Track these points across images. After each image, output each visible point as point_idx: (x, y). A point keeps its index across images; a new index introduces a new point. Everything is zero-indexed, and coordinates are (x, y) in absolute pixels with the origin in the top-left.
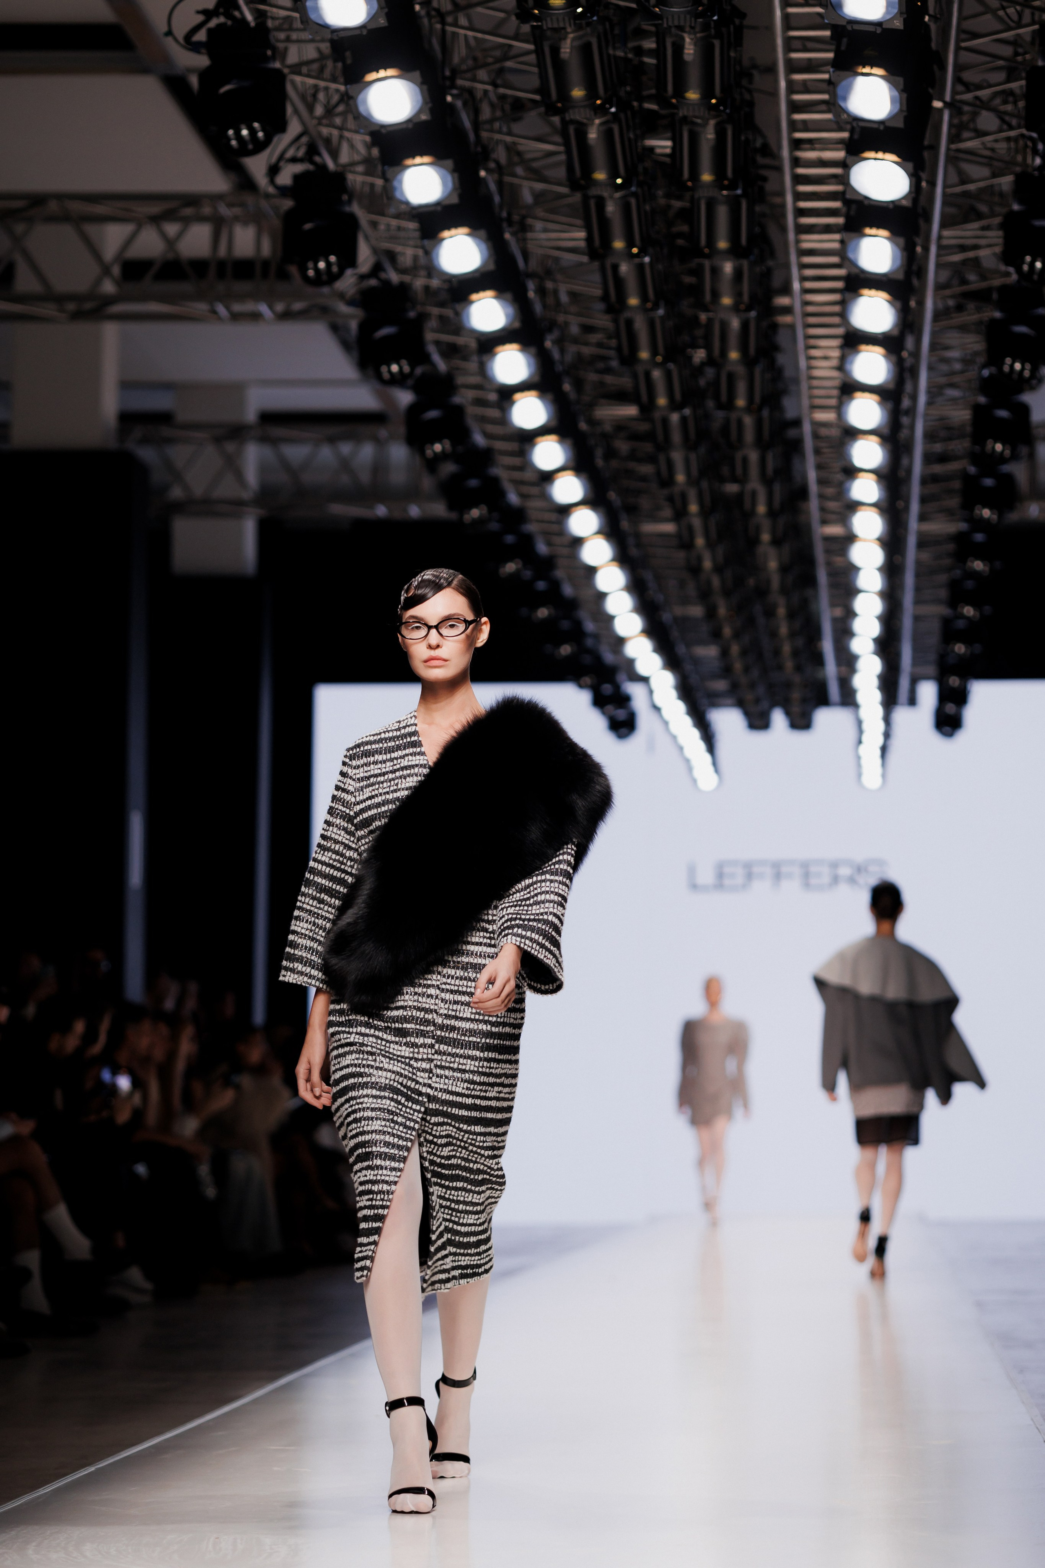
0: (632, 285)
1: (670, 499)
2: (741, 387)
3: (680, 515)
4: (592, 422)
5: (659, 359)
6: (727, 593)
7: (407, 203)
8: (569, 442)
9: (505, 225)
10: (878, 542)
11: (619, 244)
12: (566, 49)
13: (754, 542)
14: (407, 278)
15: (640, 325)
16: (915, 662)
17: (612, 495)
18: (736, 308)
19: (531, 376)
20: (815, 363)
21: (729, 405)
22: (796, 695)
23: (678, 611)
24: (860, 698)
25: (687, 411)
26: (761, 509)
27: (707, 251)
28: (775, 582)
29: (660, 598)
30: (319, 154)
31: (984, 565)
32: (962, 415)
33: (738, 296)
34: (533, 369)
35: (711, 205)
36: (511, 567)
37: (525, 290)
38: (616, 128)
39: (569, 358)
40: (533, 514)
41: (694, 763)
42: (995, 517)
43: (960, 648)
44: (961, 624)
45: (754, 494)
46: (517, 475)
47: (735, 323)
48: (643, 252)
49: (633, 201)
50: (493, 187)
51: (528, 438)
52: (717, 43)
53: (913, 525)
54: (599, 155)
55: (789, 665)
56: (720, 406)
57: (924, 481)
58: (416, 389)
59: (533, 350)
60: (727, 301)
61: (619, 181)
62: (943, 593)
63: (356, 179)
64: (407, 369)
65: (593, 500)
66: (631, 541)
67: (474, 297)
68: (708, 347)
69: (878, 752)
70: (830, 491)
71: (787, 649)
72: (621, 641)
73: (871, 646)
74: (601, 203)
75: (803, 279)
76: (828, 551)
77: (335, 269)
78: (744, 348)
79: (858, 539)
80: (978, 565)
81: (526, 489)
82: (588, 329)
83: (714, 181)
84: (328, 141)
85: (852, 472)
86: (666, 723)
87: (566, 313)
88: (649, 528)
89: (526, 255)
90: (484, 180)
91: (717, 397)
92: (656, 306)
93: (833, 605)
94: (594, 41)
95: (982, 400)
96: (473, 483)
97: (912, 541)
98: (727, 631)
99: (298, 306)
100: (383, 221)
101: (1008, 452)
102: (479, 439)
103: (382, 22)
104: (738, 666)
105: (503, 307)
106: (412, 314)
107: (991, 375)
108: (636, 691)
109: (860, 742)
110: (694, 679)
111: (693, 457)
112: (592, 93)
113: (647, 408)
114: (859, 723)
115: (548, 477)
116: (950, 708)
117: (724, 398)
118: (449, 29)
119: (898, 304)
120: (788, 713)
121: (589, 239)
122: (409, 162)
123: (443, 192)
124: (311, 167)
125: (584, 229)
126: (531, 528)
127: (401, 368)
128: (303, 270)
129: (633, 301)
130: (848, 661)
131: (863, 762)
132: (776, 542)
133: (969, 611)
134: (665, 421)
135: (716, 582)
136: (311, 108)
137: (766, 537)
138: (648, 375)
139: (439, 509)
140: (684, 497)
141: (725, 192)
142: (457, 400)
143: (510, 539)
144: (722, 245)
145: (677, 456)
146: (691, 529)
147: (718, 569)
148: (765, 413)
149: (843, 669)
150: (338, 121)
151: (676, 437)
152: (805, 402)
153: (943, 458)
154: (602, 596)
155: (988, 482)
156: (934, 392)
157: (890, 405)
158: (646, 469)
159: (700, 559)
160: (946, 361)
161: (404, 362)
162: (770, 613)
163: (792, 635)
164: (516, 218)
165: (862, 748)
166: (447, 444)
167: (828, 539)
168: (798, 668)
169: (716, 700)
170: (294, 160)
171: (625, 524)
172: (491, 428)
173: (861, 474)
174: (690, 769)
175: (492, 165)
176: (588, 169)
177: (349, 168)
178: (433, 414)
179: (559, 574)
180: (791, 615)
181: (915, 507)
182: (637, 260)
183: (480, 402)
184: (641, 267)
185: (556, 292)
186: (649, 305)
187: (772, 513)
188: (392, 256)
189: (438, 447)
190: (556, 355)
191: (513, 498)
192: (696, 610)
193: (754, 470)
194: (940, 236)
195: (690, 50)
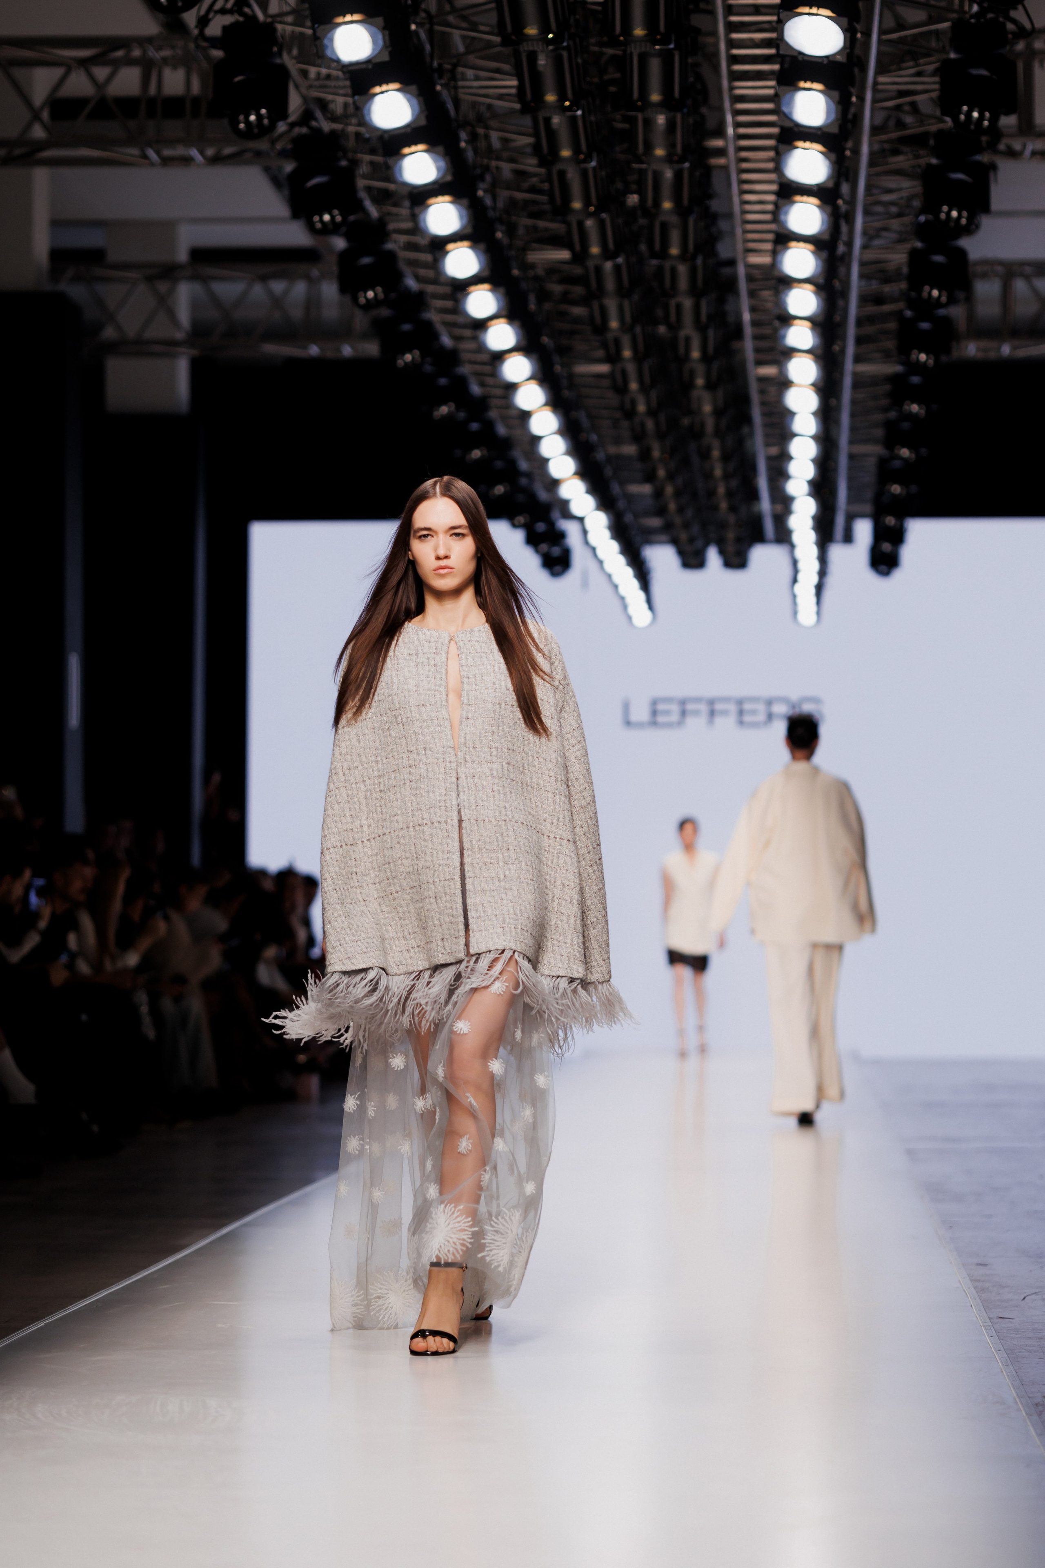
0: (564, 136)
1: (604, 345)
2: (675, 236)
3: (613, 358)
4: (526, 267)
5: (592, 209)
6: (661, 436)
7: (338, 61)
8: (502, 290)
9: (436, 76)
10: (813, 388)
11: (551, 98)
13: (690, 385)
14: (337, 126)
16: (851, 500)
17: (545, 340)
18: (669, 159)
19: (463, 228)
20: (748, 207)
21: (664, 254)
22: (731, 535)
23: (612, 450)
24: (796, 538)
25: (620, 260)
26: (696, 354)
27: (639, 103)
28: (710, 425)
29: (594, 438)
30: (249, 6)
31: (921, 408)
32: (898, 258)
33: (671, 146)
34: (465, 220)
35: (643, 58)
36: (444, 410)
37: (458, 140)
39: (500, 204)
40: (465, 356)
41: (629, 600)
42: (931, 362)
43: (896, 489)
44: (897, 464)
45: (688, 340)
46: (450, 318)
47: (669, 174)
48: (575, 105)
49: (565, 54)
50: (423, 35)
51: (461, 287)
53: (849, 366)
54: (531, 10)
55: (724, 505)
56: (654, 255)
57: (859, 322)
58: (348, 237)
59: (465, 201)
60: (660, 152)
61: (551, 36)
62: (879, 433)
64: (339, 219)
65: (525, 347)
66: (565, 382)
67: (406, 150)
68: (641, 192)
69: (813, 591)
70: (764, 332)
71: (721, 490)
72: (555, 483)
73: (805, 488)
74: (532, 57)
75: (737, 125)
76: (762, 392)
77: (266, 121)
78: (677, 198)
79: (793, 384)
80: (915, 408)
81: (458, 332)
82: (521, 174)
83: (646, 35)
85: (787, 319)
86: (601, 562)
87: (498, 159)
88: (583, 369)
89: (457, 102)
90: (416, 33)
91: (650, 243)
92: (588, 158)
93: (767, 445)
95: (919, 245)
96: (406, 327)
97: (848, 381)
98: (661, 473)
99: (228, 151)
100: (313, 71)
101: (944, 299)
102: (411, 283)
104: (672, 506)
105: (435, 161)
106: (344, 163)
107: (927, 221)
108: (571, 528)
109: (795, 580)
110: (628, 518)
111: (626, 304)
113: (580, 256)
114: (795, 562)
115: (481, 325)
116: (886, 547)
117: (657, 246)
119: (833, 156)
120: (722, 552)
121: (521, 88)
122: (340, 20)
123: (374, 50)
124: (241, 19)
125: (515, 78)
126: (465, 370)
127: (333, 218)
128: (235, 123)
129: (566, 153)
130: (784, 503)
131: (799, 600)
132: (710, 386)
133: (905, 452)
134: (598, 270)
135: (650, 425)
137: (700, 382)
138: (581, 224)
139: (372, 349)
140: (617, 342)
141: (657, 47)
142: (390, 246)
143: (443, 381)
144: (655, 97)
145: (611, 304)
146: (624, 373)
147: (652, 412)
148: (699, 261)
149: (779, 508)
151: (610, 284)
152: (740, 247)
154: (537, 439)
155: (925, 326)
156: (869, 235)
157: (825, 254)
158: (578, 311)
159: (633, 403)
160: (882, 204)
161: (336, 212)
162: (705, 455)
163: (726, 477)
164: (447, 66)
165: (797, 587)
166: (379, 289)
167: (762, 380)
168: (733, 509)
169: (650, 537)
170: (223, 11)
171: (558, 368)
172: (422, 272)
173: (797, 322)
174: (625, 607)
175: (423, 15)
177: (279, 19)
178: (366, 260)
179: (493, 414)
180: (726, 458)
181: (851, 349)
182: (569, 114)
183: (412, 247)
184: (574, 119)
185: (487, 137)
186: (582, 157)
187: (706, 359)
188: (323, 105)
189: (370, 294)
190: (488, 201)
191: (446, 341)
192: (630, 450)
193: (688, 318)
194: (875, 83)
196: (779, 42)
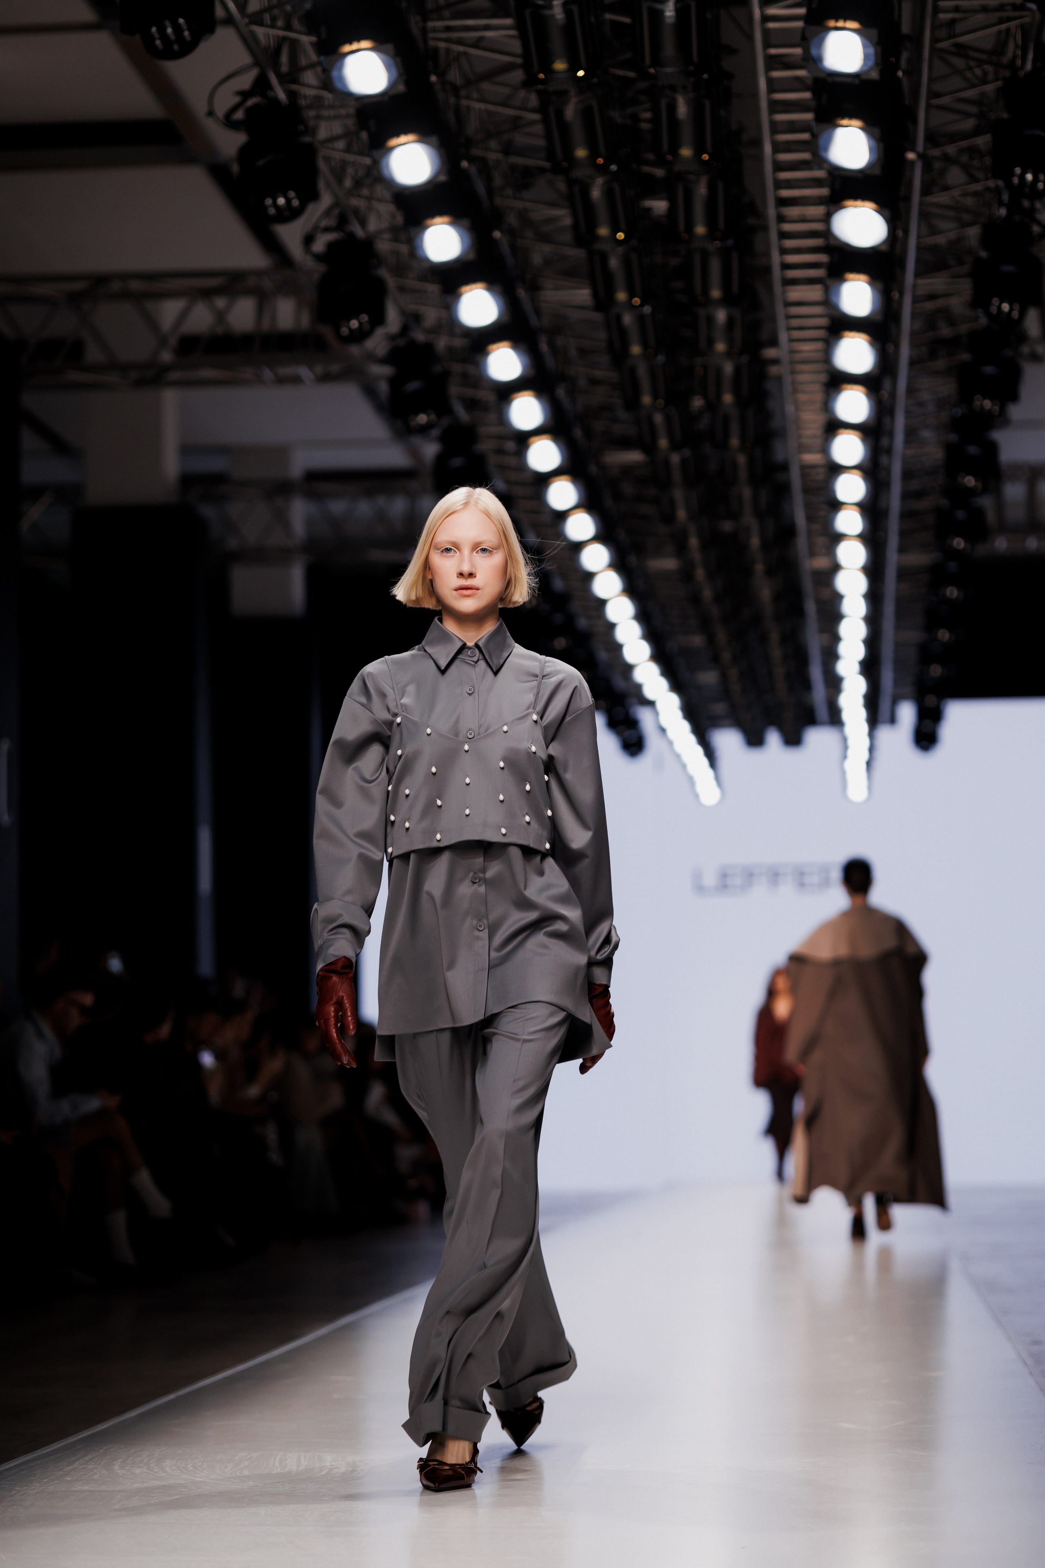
0: (634, 333)
1: (673, 536)
2: (735, 428)
3: (681, 549)
5: (660, 403)
6: (725, 621)
7: (427, 260)
8: (581, 483)
9: (518, 282)
10: (862, 571)
11: (621, 296)
12: (570, 112)
13: (748, 573)
14: (431, 338)
15: (642, 372)
16: (897, 682)
17: (621, 533)
18: (729, 354)
19: (546, 423)
20: (801, 407)
21: (723, 445)
22: (788, 715)
23: (682, 641)
24: (846, 716)
25: (687, 452)
26: (755, 542)
27: (701, 301)
28: (769, 611)
29: (666, 627)
30: (349, 224)
31: (958, 592)
32: (935, 454)
33: (731, 342)
34: (547, 416)
35: (705, 257)
37: (538, 343)
38: (616, 187)
39: (579, 407)
41: (698, 776)
42: (968, 546)
43: (936, 671)
44: (936, 647)
45: (748, 529)
47: (728, 368)
48: (643, 302)
49: (634, 256)
50: (505, 249)
51: (544, 480)
52: (707, 103)
53: (893, 557)
54: (602, 211)
55: (782, 687)
56: (716, 448)
57: (902, 517)
58: (442, 439)
59: (546, 397)
60: (720, 347)
61: (620, 236)
62: (920, 619)
63: (383, 246)
64: (433, 417)
65: (604, 537)
66: (639, 575)
67: (491, 348)
68: (705, 394)
69: (864, 766)
70: (816, 527)
71: (780, 672)
72: (629, 668)
73: (857, 667)
74: (604, 258)
75: (790, 329)
76: (815, 583)
77: (366, 327)
78: (737, 391)
79: (842, 568)
80: (952, 592)
81: (542, 530)
82: (595, 381)
83: (707, 233)
84: (356, 212)
85: (836, 505)
86: (671, 743)
87: (575, 366)
88: (655, 564)
89: (538, 313)
90: (498, 241)
91: (713, 439)
92: (657, 354)
93: (820, 632)
94: (595, 104)
95: (954, 438)
97: (891, 572)
98: (726, 656)
99: (334, 368)
100: (408, 284)
101: (979, 486)
103: (401, 88)
104: (736, 689)
105: (519, 357)
106: (437, 369)
107: (963, 413)
108: (644, 715)
109: (845, 757)
110: (697, 700)
111: (693, 494)
112: (594, 153)
113: (651, 452)
114: (845, 740)
115: (562, 516)
116: (927, 725)
117: (719, 439)
118: (464, 102)
119: (878, 346)
120: (781, 731)
121: (595, 295)
122: (429, 222)
123: (462, 250)
124: (342, 236)
125: (590, 287)
126: (548, 565)
127: (428, 418)
128: (337, 329)
129: (636, 349)
130: (835, 684)
131: (850, 774)
132: (770, 572)
133: (944, 634)
134: (667, 463)
136: (340, 181)
137: (759, 568)
138: (650, 419)
140: (685, 532)
141: (718, 244)
142: (479, 448)
144: (716, 293)
145: (678, 494)
146: (691, 563)
147: (717, 599)
148: (757, 453)
149: (830, 691)
150: (365, 192)
151: (677, 476)
152: (794, 445)
153: (919, 495)
154: (612, 626)
155: (961, 514)
156: (911, 433)
157: (870, 443)
158: (650, 509)
159: (700, 590)
160: (921, 404)
161: (431, 413)
162: (764, 638)
163: (785, 659)
164: (528, 277)
165: (847, 763)
167: (815, 572)
168: (790, 691)
169: (717, 722)
170: (327, 230)
171: (632, 560)
172: (509, 474)
173: (845, 508)
174: (693, 783)
175: (505, 228)
176: (592, 225)
177: (376, 235)
178: (457, 461)
179: (574, 607)
180: (783, 641)
181: (893, 541)
182: (638, 310)
183: (500, 451)
184: (642, 317)
185: (566, 347)
186: (650, 353)
187: (765, 546)
188: (418, 318)
190: (568, 404)
191: (531, 538)
192: (697, 640)
193: (748, 508)
194: (915, 286)
195: (682, 109)
196: (827, 233)
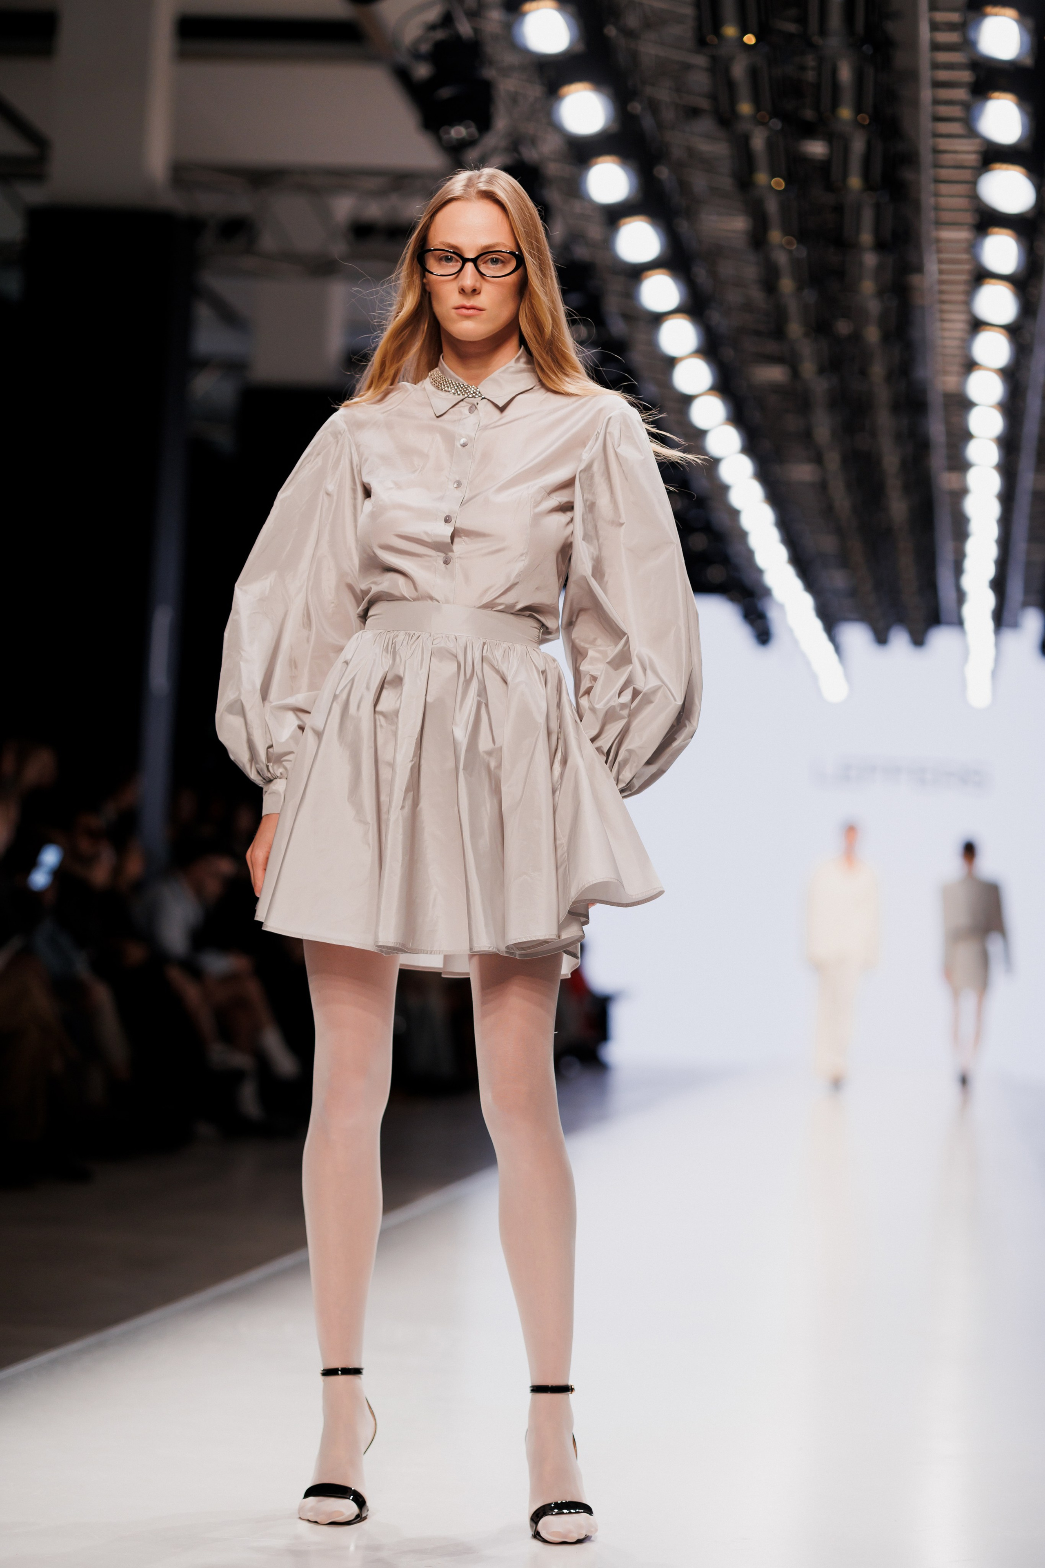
0: (786, 271)
2: (878, 358)
7: (592, 202)
9: (677, 214)
10: (995, 497)
11: (776, 236)
12: (738, 71)
15: (792, 307)
16: (1023, 594)
18: (876, 293)
22: (917, 615)
24: (969, 623)
25: (833, 379)
27: (851, 242)
29: (800, 531)
33: (879, 283)
35: (858, 207)
37: (693, 271)
38: (778, 138)
39: (734, 326)
47: (875, 308)
51: (688, 400)
54: (762, 159)
60: (868, 286)
63: (551, 169)
73: (984, 585)
74: (761, 200)
78: (882, 327)
83: (862, 186)
84: (529, 136)
94: (762, 64)
98: (857, 561)
110: (828, 601)
111: (836, 416)
119: (1021, 294)
120: (907, 632)
125: (747, 219)
129: (787, 285)
132: (905, 489)
134: (810, 388)
144: (867, 239)
145: (820, 416)
146: (829, 474)
151: (820, 401)
157: (1011, 384)
162: (894, 547)
169: (845, 617)
171: (772, 469)
173: (979, 440)
176: (752, 170)
179: (713, 507)
188: (581, 233)
190: (720, 326)
195: (845, 73)
